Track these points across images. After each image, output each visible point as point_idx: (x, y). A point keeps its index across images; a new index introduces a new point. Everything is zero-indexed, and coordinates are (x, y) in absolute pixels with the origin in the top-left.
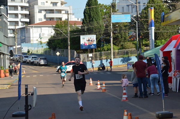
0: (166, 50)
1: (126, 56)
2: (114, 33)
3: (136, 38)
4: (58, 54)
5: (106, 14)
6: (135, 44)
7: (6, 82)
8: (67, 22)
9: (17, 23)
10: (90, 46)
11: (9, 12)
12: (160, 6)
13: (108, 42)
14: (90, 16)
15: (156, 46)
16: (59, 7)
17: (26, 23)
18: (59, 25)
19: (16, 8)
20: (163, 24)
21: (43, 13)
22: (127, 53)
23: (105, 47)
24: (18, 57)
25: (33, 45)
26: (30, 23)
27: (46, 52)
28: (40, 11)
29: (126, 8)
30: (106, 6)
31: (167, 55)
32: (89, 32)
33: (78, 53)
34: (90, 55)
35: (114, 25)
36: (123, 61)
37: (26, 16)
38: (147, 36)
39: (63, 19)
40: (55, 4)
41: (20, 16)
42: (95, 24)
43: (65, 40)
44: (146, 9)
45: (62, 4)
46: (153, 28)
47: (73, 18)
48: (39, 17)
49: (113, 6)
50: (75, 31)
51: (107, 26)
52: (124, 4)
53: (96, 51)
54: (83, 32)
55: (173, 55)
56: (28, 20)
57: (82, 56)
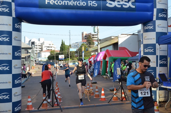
0: (90, 60)
1: (74, 62)
2: (70, 55)
3: (78, 56)
4: (51, 61)
5: (67, 48)
6: (77, 59)
7: (34, 70)
8: (54, 51)
9: (37, 51)
10: (62, 59)
11: (35, 47)
12: (85, 46)
13: (68, 57)
14: (62, 49)
15: (85, 60)
16: (51, 46)
17: (40, 51)
18: (52, 52)
19: (37, 45)
20: (87, 52)
21: (46, 47)
22: (74, 61)
23: (67, 59)
24: (38, 62)
25: (42, 58)
26: (41, 51)
27: (47, 61)
28: (45, 47)
29: (74, 46)
30: (67, 46)
31: (90, 62)
32: (62, 54)
33: (58, 61)
34: (62, 62)
35: (70, 52)
36: (73, 64)
37: (40, 48)
38: (81, 56)
39: (53, 50)
40: (50, 45)
41: (38, 48)
42: (64, 52)
43: (54, 57)
44: (81, 47)
45: (52, 45)
46: (84, 53)
47: (56, 50)
48: (44, 49)
49: (70, 46)
50: (57, 54)
51: (68, 52)
52: (73, 45)
53: (64, 61)
54: (60, 54)
55: (92, 62)
56: (41, 50)
57: (59, 62)
